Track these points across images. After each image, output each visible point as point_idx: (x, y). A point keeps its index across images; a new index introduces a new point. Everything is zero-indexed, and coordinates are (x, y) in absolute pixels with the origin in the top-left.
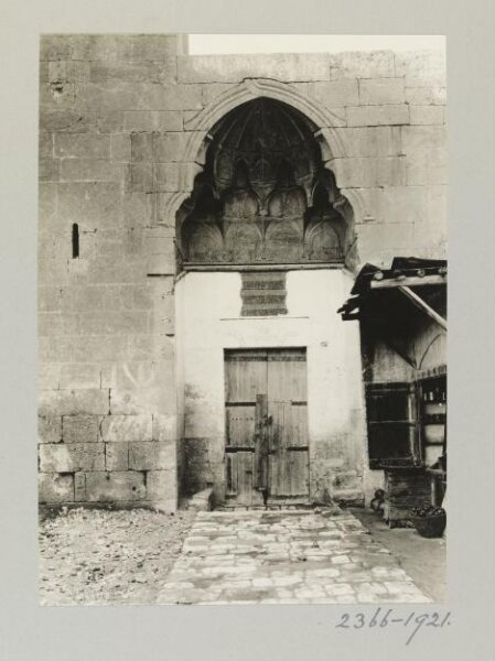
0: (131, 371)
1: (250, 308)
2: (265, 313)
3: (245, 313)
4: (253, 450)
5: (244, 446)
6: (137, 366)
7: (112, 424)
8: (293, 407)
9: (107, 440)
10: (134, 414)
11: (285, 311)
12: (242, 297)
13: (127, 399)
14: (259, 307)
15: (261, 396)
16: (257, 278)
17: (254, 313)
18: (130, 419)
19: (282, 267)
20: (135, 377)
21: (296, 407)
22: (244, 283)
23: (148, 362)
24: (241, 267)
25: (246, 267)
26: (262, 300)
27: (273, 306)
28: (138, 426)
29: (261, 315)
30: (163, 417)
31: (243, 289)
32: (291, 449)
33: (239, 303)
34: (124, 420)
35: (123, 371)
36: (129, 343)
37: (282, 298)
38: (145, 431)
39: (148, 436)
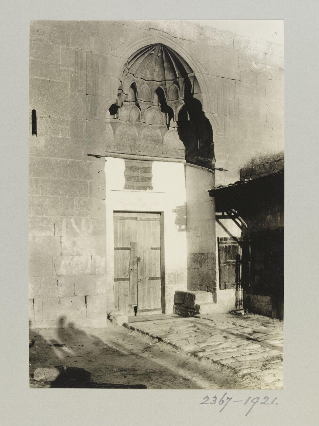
0: (77, 224)
1: (130, 184)
2: (139, 188)
3: (127, 187)
4: (128, 279)
5: (122, 277)
6: (81, 221)
7: (63, 262)
8: (152, 251)
9: (59, 274)
10: (79, 255)
11: (151, 188)
12: (125, 176)
13: (74, 243)
14: (135, 184)
15: (134, 243)
16: (134, 163)
17: (132, 187)
18: (76, 259)
19: (150, 158)
20: (80, 228)
21: (154, 251)
22: (126, 167)
23: (89, 217)
24: (126, 156)
25: (129, 156)
26: (137, 179)
27: (144, 184)
28: (81, 263)
29: (137, 189)
30: (99, 257)
31: (126, 171)
32: (151, 278)
33: (123, 180)
34: (72, 260)
35: (70, 223)
36: (75, 203)
37: (150, 179)
38: (86, 267)
39: (88, 271)
